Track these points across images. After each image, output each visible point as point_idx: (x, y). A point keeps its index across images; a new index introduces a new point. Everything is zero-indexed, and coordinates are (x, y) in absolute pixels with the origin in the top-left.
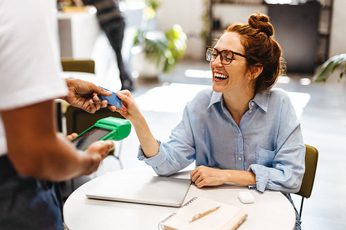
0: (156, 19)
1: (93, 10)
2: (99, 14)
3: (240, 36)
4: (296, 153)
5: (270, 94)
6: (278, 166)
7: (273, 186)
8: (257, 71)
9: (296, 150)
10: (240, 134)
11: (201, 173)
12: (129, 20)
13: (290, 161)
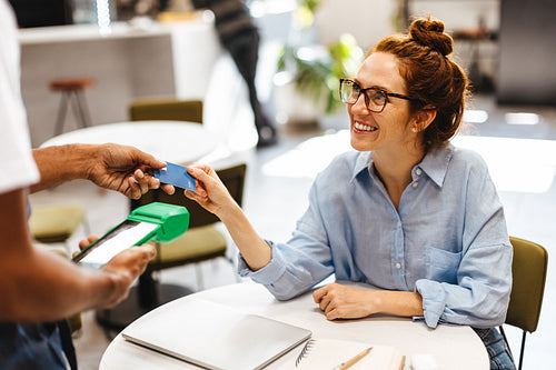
0: (314, 26)
1: (208, 17)
2: (219, 22)
3: (397, 60)
4: (495, 258)
5: (451, 157)
6: (465, 280)
7: (452, 316)
8: (427, 117)
9: (495, 252)
10: (399, 224)
11: (332, 297)
12: (266, 30)
13: (484, 272)
